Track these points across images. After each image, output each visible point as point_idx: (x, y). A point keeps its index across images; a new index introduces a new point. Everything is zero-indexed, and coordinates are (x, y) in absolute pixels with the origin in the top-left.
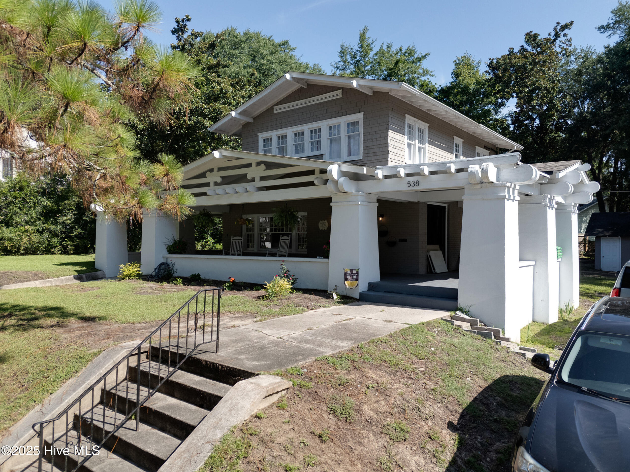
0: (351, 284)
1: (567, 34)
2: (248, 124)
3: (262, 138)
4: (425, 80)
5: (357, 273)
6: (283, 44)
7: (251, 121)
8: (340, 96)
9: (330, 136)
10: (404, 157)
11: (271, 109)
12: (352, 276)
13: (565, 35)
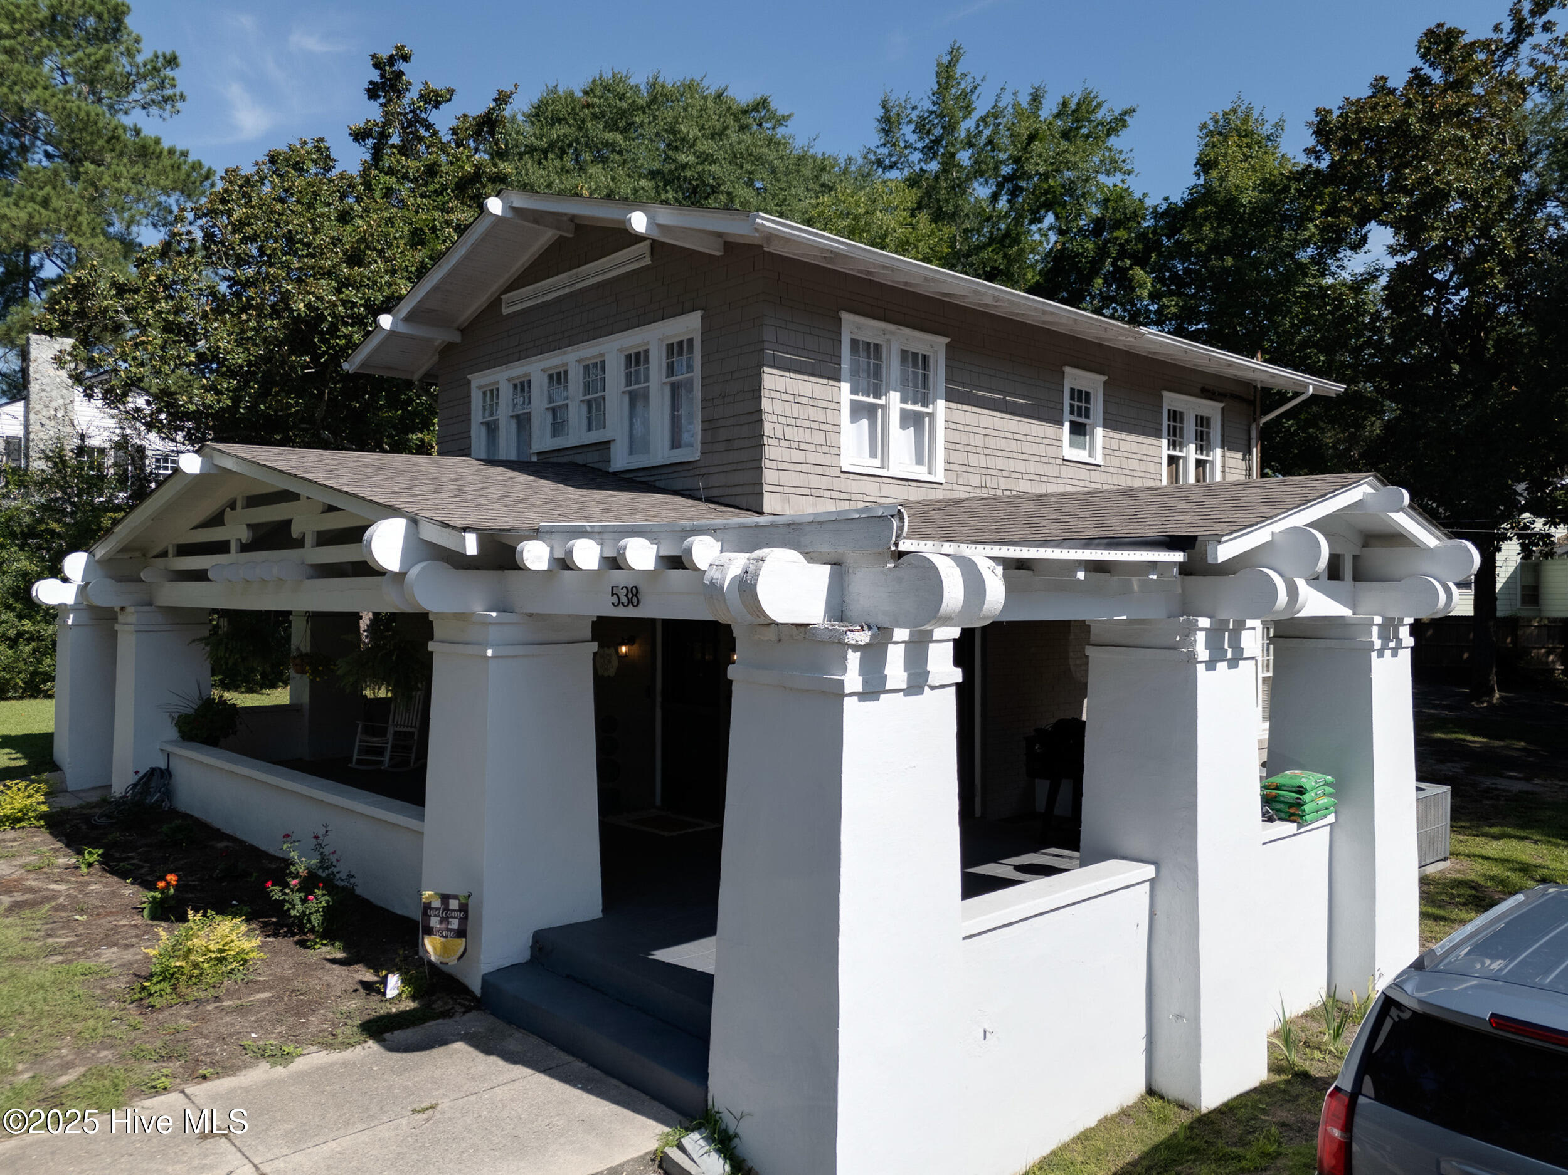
0: (444, 947)
1: (1555, 24)
2: (447, 350)
3: (479, 388)
4: (1115, 186)
5: (464, 908)
6: (756, 108)
7: (456, 338)
8: (647, 261)
9: (627, 386)
10: (836, 451)
11: (495, 304)
12: (444, 920)
13: (1547, 27)
